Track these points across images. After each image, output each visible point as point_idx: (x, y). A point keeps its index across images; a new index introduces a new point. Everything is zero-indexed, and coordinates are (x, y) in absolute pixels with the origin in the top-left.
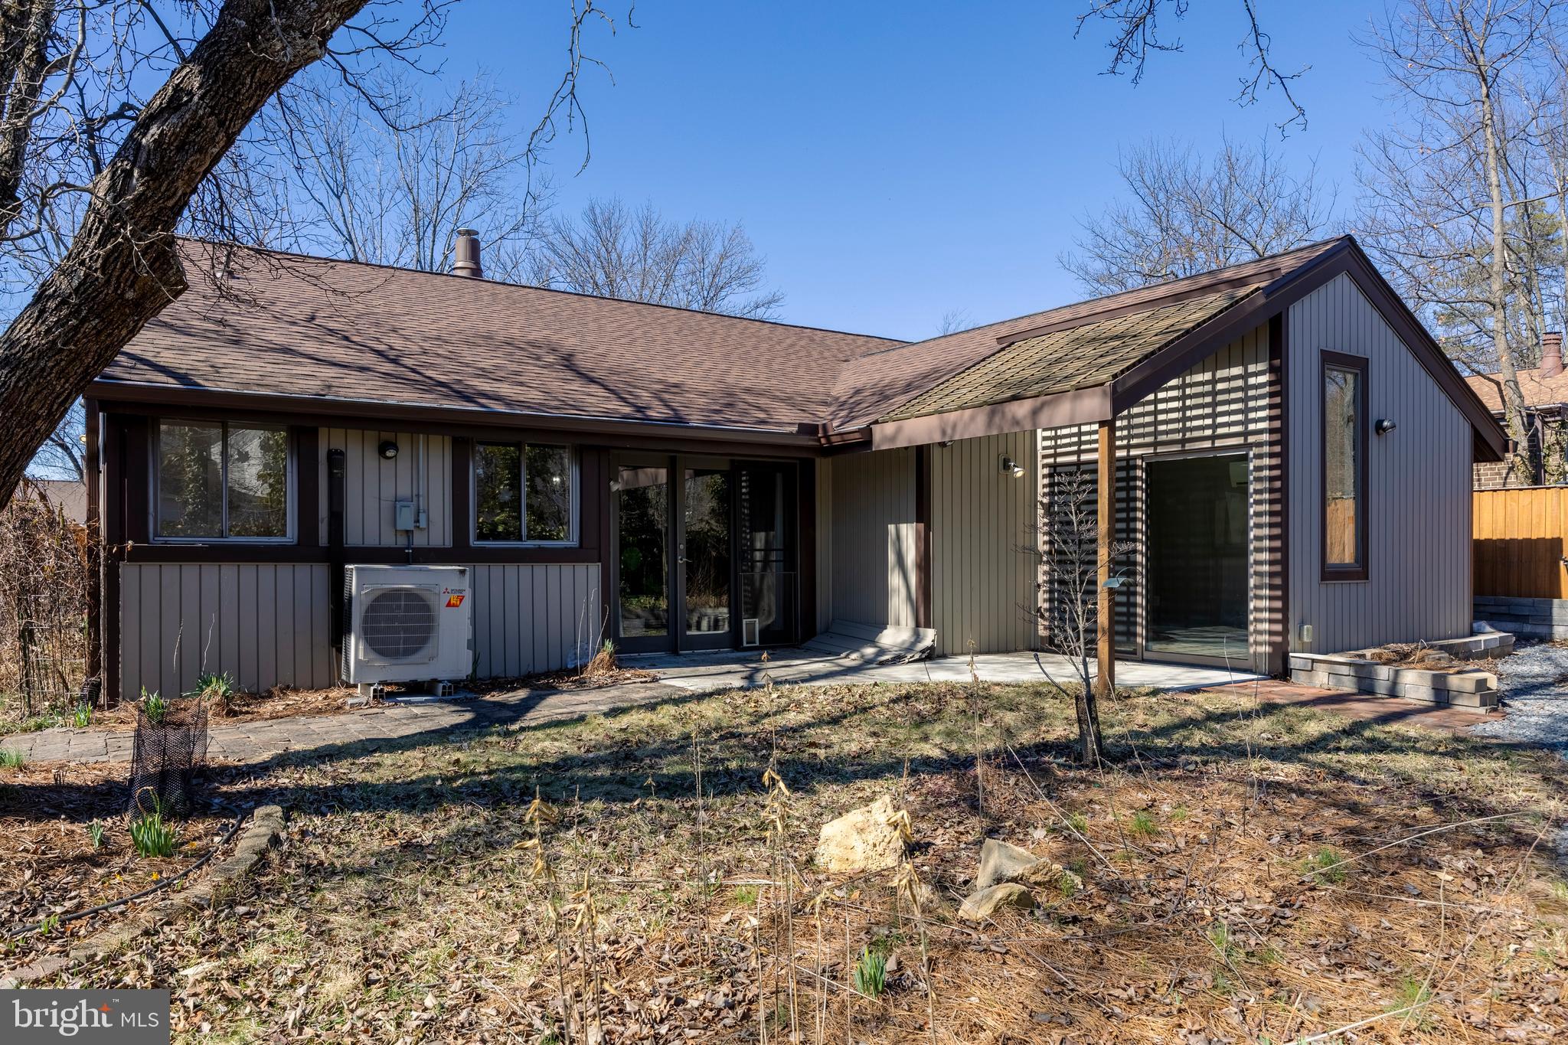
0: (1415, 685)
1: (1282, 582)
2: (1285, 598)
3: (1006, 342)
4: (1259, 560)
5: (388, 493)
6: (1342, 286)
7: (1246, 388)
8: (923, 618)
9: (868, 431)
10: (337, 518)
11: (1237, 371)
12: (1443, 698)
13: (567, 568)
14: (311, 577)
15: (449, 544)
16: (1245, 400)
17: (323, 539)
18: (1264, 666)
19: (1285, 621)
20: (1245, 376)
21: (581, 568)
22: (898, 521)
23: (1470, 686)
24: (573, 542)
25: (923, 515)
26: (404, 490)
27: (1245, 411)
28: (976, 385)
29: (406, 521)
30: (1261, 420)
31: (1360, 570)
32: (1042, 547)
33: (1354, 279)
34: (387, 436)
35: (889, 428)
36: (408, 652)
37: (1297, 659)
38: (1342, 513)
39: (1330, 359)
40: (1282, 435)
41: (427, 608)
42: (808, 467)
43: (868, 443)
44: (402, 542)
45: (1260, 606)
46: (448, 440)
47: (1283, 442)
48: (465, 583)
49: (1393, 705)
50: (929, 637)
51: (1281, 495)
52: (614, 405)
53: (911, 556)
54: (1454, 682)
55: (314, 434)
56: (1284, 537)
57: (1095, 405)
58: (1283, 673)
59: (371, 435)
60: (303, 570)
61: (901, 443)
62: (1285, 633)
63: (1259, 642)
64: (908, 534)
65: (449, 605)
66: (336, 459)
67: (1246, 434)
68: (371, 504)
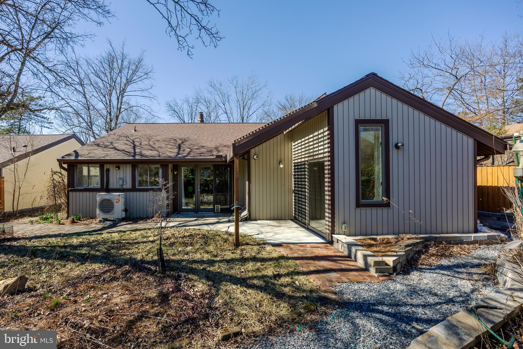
2: (333, 214)
5: (118, 177)
7: (324, 136)
8: (248, 208)
10: (108, 183)
15: (131, 187)
16: (324, 141)
17: (105, 186)
18: (327, 238)
19: (333, 222)
25: (249, 179)
26: (122, 176)
27: (324, 145)
29: (121, 183)
30: (326, 148)
32: (293, 188)
33: (378, 89)
34: (118, 165)
36: (108, 212)
37: (335, 237)
39: (364, 122)
40: (331, 153)
41: (112, 203)
44: (121, 187)
45: (326, 216)
46: (131, 165)
47: (331, 156)
48: (120, 198)
53: (247, 191)
55: (103, 165)
56: (332, 191)
58: (331, 242)
59: (114, 165)
62: (332, 227)
63: (327, 230)
64: (247, 184)
65: (116, 202)
66: (108, 170)
67: (324, 153)
68: (115, 179)
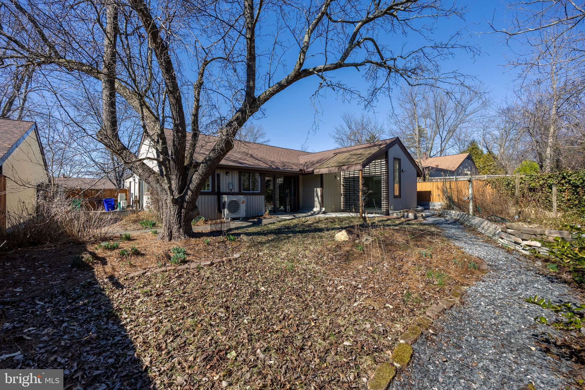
0: (411, 215)
1: (387, 198)
2: (388, 201)
3: (336, 154)
4: (384, 194)
5: (227, 182)
6: (397, 146)
7: (381, 164)
8: (322, 206)
9: (313, 171)
10: (219, 187)
11: (379, 161)
12: (416, 218)
13: (258, 196)
14: (214, 198)
15: (238, 192)
16: (381, 166)
17: (216, 191)
18: (385, 213)
19: (388, 205)
20: (381, 162)
21: (261, 196)
22: (316, 188)
23: (420, 215)
24: (259, 191)
25: (322, 186)
26: (230, 181)
27: (381, 168)
28: (333, 162)
29: (231, 187)
30: (384, 170)
31: (400, 196)
32: (342, 193)
33: (399, 145)
34: (227, 171)
35: (318, 170)
36: (235, 212)
37: (390, 212)
38: (397, 186)
39: (395, 159)
40: (387, 172)
41: (238, 204)
42: (298, 177)
43: (313, 173)
44: (230, 191)
45: (384, 203)
46: (238, 172)
47: (388, 174)
48: (245, 199)
49: (408, 219)
50: (324, 209)
51: (387, 183)
52: (266, 165)
53: (319, 194)
54: (418, 215)
56: (388, 190)
57: (359, 167)
58: (388, 214)
59: (224, 170)
60: (213, 197)
61: (320, 173)
62: (388, 207)
63: (384, 210)
64: (319, 190)
65: (242, 203)
66: (218, 175)
67: (381, 172)
68: (224, 184)
